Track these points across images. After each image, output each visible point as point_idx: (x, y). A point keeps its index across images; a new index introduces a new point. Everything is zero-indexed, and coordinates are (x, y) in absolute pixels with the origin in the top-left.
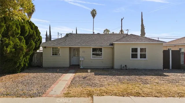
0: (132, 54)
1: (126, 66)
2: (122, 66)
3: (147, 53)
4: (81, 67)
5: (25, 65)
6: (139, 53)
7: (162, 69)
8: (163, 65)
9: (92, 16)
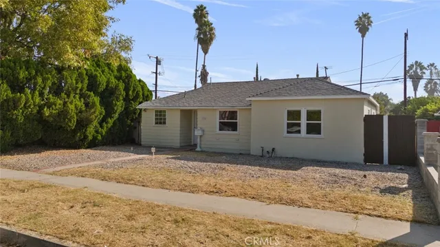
0: (288, 123)
1: (273, 150)
2: (266, 150)
3: (323, 122)
4: (198, 149)
5: (95, 138)
6: (304, 121)
7: (362, 162)
8: (363, 152)
9: (360, 31)
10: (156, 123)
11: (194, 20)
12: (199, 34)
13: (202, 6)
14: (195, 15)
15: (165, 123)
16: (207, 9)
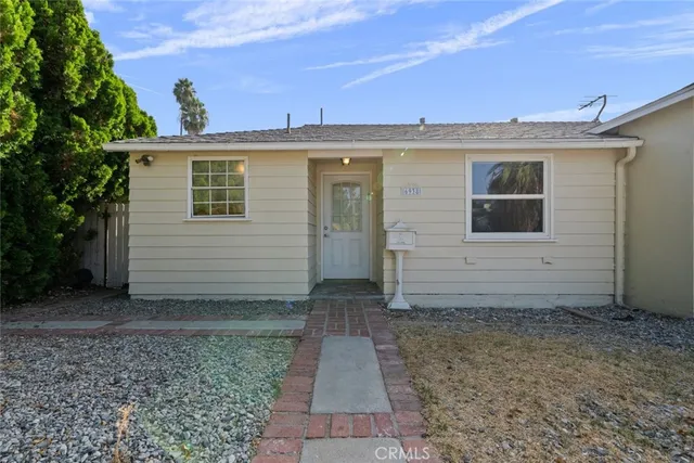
4: (398, 301)
10: (199, 211)
11: (175, 98)
12: (184, 116)
13: (186, 80)
14: (175, 92)
15: (236, 210)
16: (193, 86)
